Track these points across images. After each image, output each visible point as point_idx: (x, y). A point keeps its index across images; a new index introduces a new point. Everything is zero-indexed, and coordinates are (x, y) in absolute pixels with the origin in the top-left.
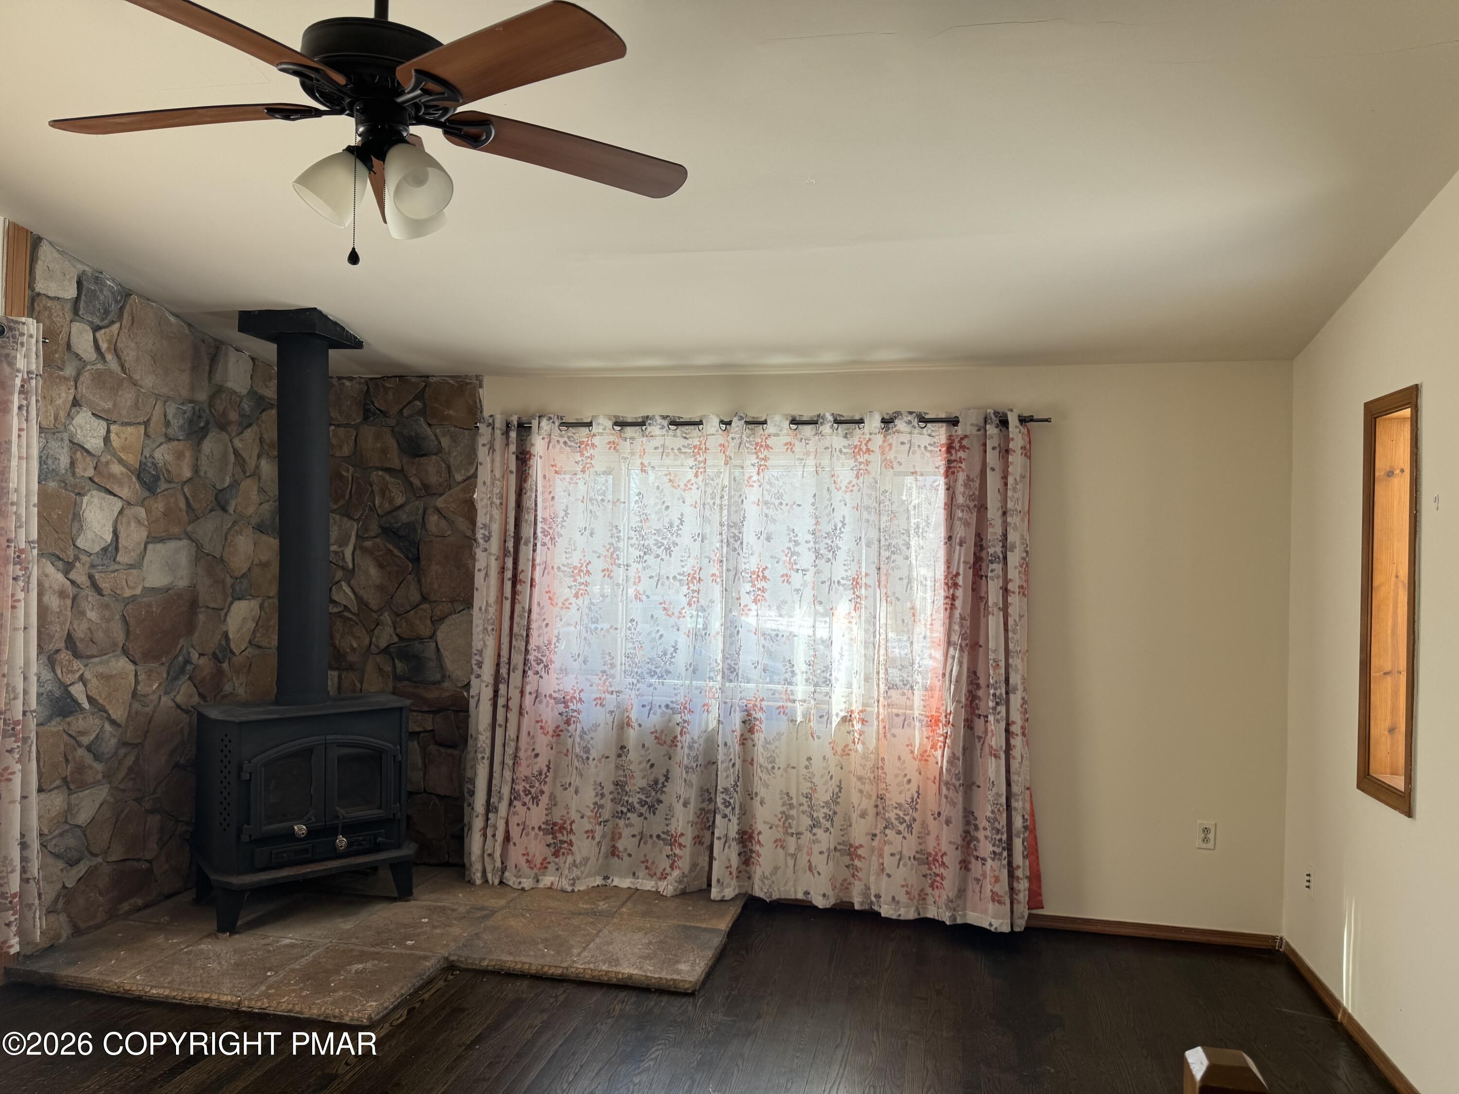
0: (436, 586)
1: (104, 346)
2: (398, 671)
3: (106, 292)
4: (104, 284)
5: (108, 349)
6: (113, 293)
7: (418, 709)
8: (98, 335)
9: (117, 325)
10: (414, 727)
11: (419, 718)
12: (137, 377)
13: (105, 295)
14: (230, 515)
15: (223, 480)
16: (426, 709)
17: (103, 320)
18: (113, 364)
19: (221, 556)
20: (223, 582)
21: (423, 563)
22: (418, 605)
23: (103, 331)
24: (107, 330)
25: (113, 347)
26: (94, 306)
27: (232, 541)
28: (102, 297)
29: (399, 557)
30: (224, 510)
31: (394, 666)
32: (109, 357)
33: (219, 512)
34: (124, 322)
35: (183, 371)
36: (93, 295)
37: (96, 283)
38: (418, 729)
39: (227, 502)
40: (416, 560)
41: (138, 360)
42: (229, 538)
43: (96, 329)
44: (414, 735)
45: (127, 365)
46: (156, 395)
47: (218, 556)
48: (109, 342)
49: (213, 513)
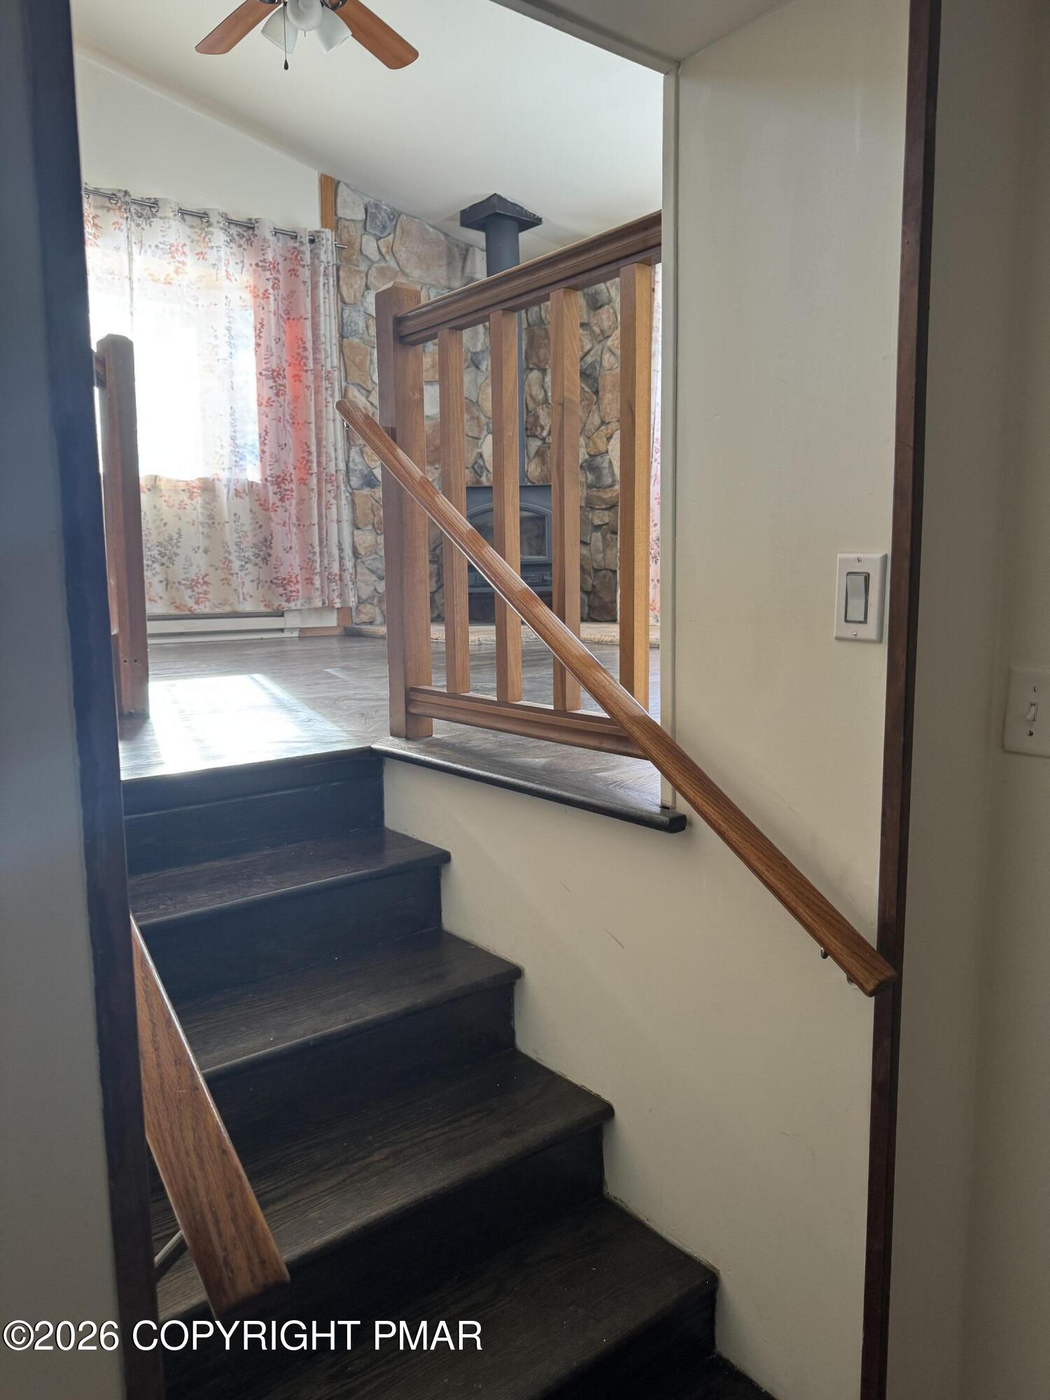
0: (608, 410)
1: (384, 250)
2: (588, 480)
3: (383, 213)
4: (382, 209)
5: (387, 252)
6: (388, 214)
7: (600, 507)
8: (379, 243)
9: (392, 236)
10: (597, 522)
11: (601, 514)
12: (407, 271)
13: (382, 216)
14: (483, 372)
15: (475, 345)
16: (604, 507)
17: (382, 232)
18: (392, 264)
19: (477, 401)
20: (478, 419)
21: (600, 394)
22: (599, 428)
23: (382, 240)
24: (386, 239)
25: (390, 250)
26: (376, 224)
27: (483, 391)
28: (380, 217)
29: (588, 392)
30: (477, 367)
31: (587, 478)
32: (388, 258)
33: (473, 368)
34: (397, 233)
35: (442, 266)
36: (374, 217)
37: (376, 208)
38: (600, 523)
39: (480, 362)
40: (596, 393)
41: (408, 259)
42: (482, 388)
43: (378, 239)
44: (598, 527)
45: (401, 263)
46: (422, 283)
47: (475, 401)
48: (388, 247)
49: (469, 369)
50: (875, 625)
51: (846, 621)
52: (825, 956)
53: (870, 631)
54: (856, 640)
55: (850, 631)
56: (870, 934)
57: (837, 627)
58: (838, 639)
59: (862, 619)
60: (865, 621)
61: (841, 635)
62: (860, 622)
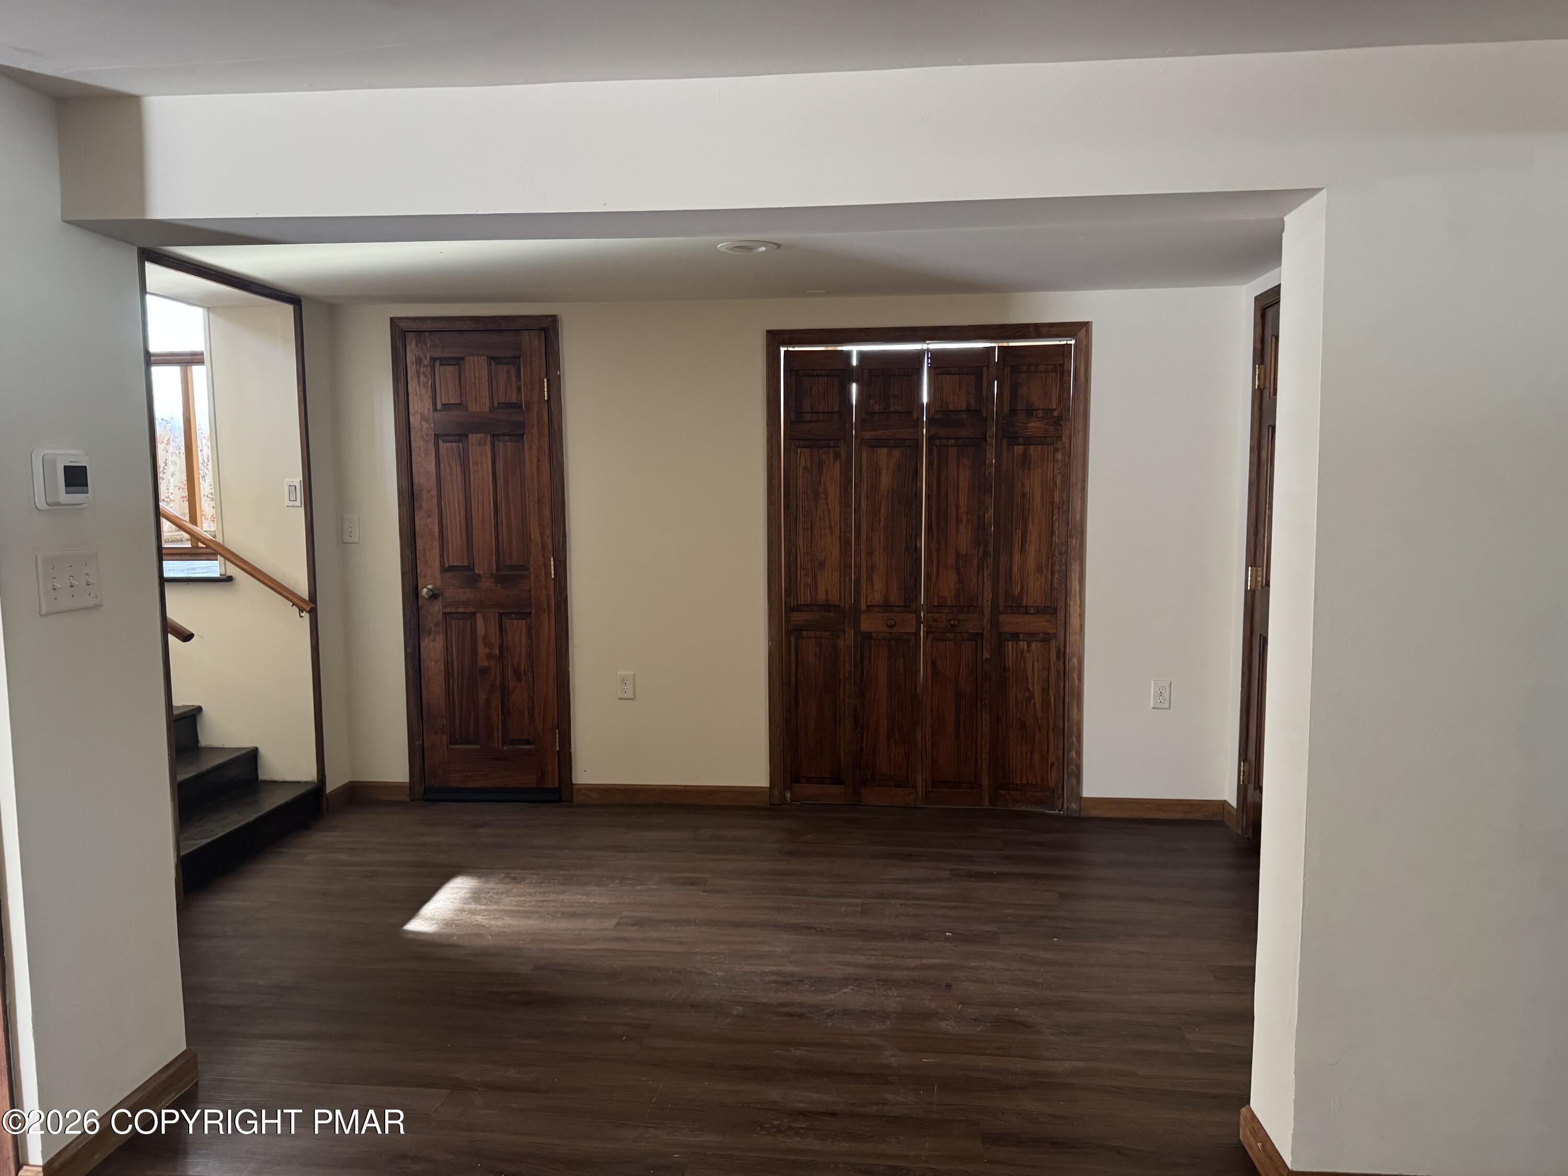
50: (299, 501)
51: (290, 500)
52: (292, 606)
53: (298, 503)
54: (293, 506)
55: (291, 504)
56: (306, 597)
57: (287, 503)
58: (288, 506)
59: (295, 499)
60: (296, 500)
61: (288, 505)
62: (294, 501)
